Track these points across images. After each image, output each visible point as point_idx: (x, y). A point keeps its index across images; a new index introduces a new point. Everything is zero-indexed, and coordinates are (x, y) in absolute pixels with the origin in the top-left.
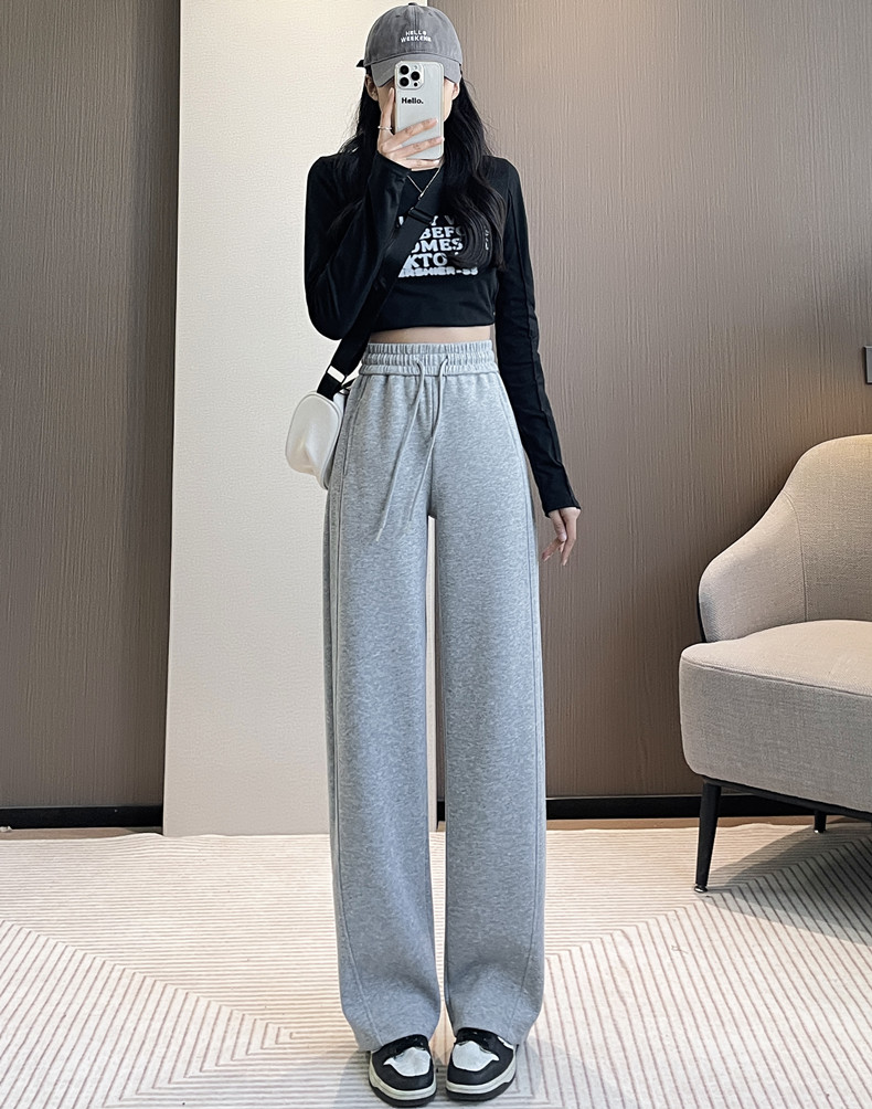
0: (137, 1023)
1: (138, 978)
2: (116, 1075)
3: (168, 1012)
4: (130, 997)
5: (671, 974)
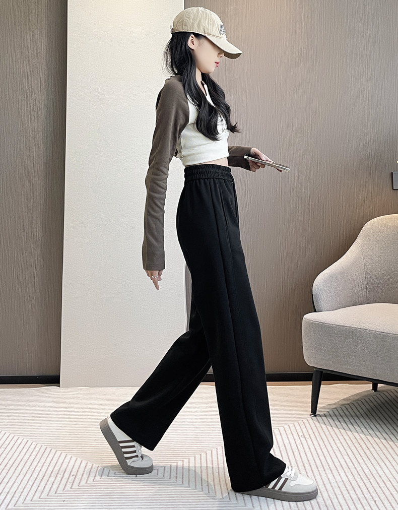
0: (42, 467)
1: (43, 448)
3: (57, 462)
4: (39, 456)
5: (300, 447)
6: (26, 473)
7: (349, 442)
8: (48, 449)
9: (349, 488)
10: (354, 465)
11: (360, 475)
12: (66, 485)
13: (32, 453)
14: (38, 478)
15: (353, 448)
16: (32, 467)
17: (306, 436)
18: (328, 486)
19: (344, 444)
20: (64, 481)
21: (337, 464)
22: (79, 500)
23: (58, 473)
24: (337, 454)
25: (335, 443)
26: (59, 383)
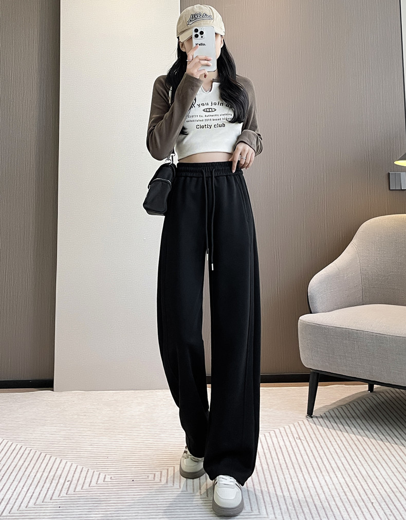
0: (36, 474)
1: (38, 453)
2: (25, 496)
3: (51, 468)
4: (34, 462)
5: (296, 449)
6: (21, 479)
7: (346, 443)
8: (43, 455)
9: (346, 490)
10: (351, 467)
11: (357, 477)
12: (61, 490)
13: (26, 458)
14: (33, 484)
15: (350, 450)
16: (27, 473)
17: (301, 438)
18: (326, 489)
19: (341, 445)
20: (59, 487)
21: (334, 465)
22: (75, 506)
23: (53, 479)
24: (334, 455)
25: (332, 445)
26: (53, 387)
